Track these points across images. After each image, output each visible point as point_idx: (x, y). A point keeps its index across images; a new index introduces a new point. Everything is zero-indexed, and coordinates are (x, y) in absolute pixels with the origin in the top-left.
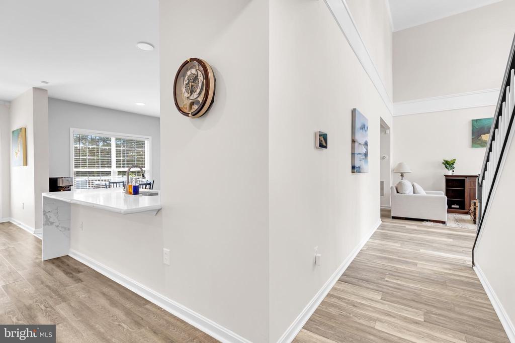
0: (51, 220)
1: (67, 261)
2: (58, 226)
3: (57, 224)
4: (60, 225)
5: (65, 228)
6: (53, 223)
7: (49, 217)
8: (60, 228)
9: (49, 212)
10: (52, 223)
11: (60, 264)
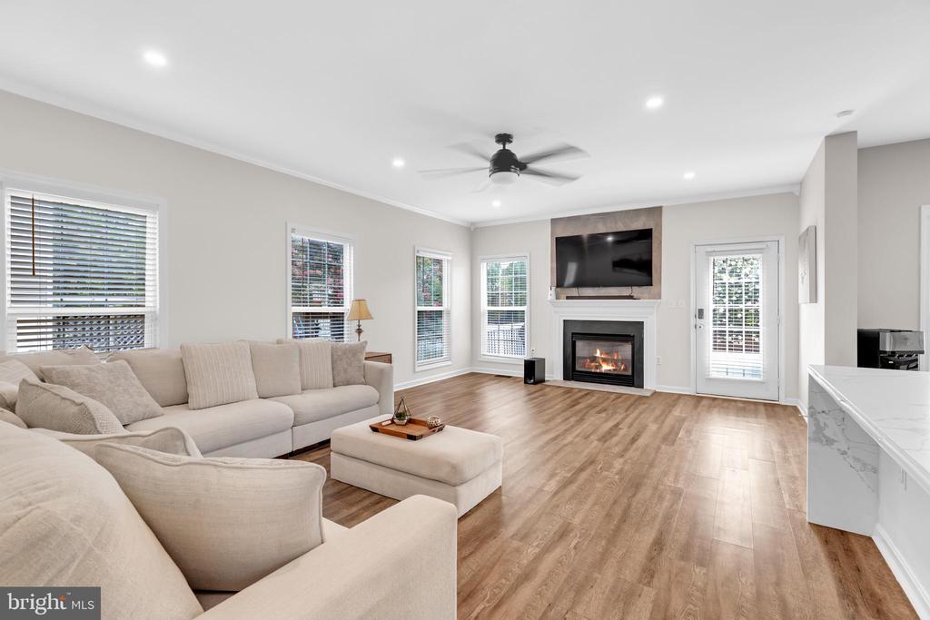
0: (828, 432)
1: (860, 555)
2: (844, 453)
3: (844, 448)
4: (849, 453)
5: (864, 465)
6: (834, 441)
7: (822, 425)
8: (851, 461)
9: (823, 412)
10: (830, 442)
11: (841, 554)
